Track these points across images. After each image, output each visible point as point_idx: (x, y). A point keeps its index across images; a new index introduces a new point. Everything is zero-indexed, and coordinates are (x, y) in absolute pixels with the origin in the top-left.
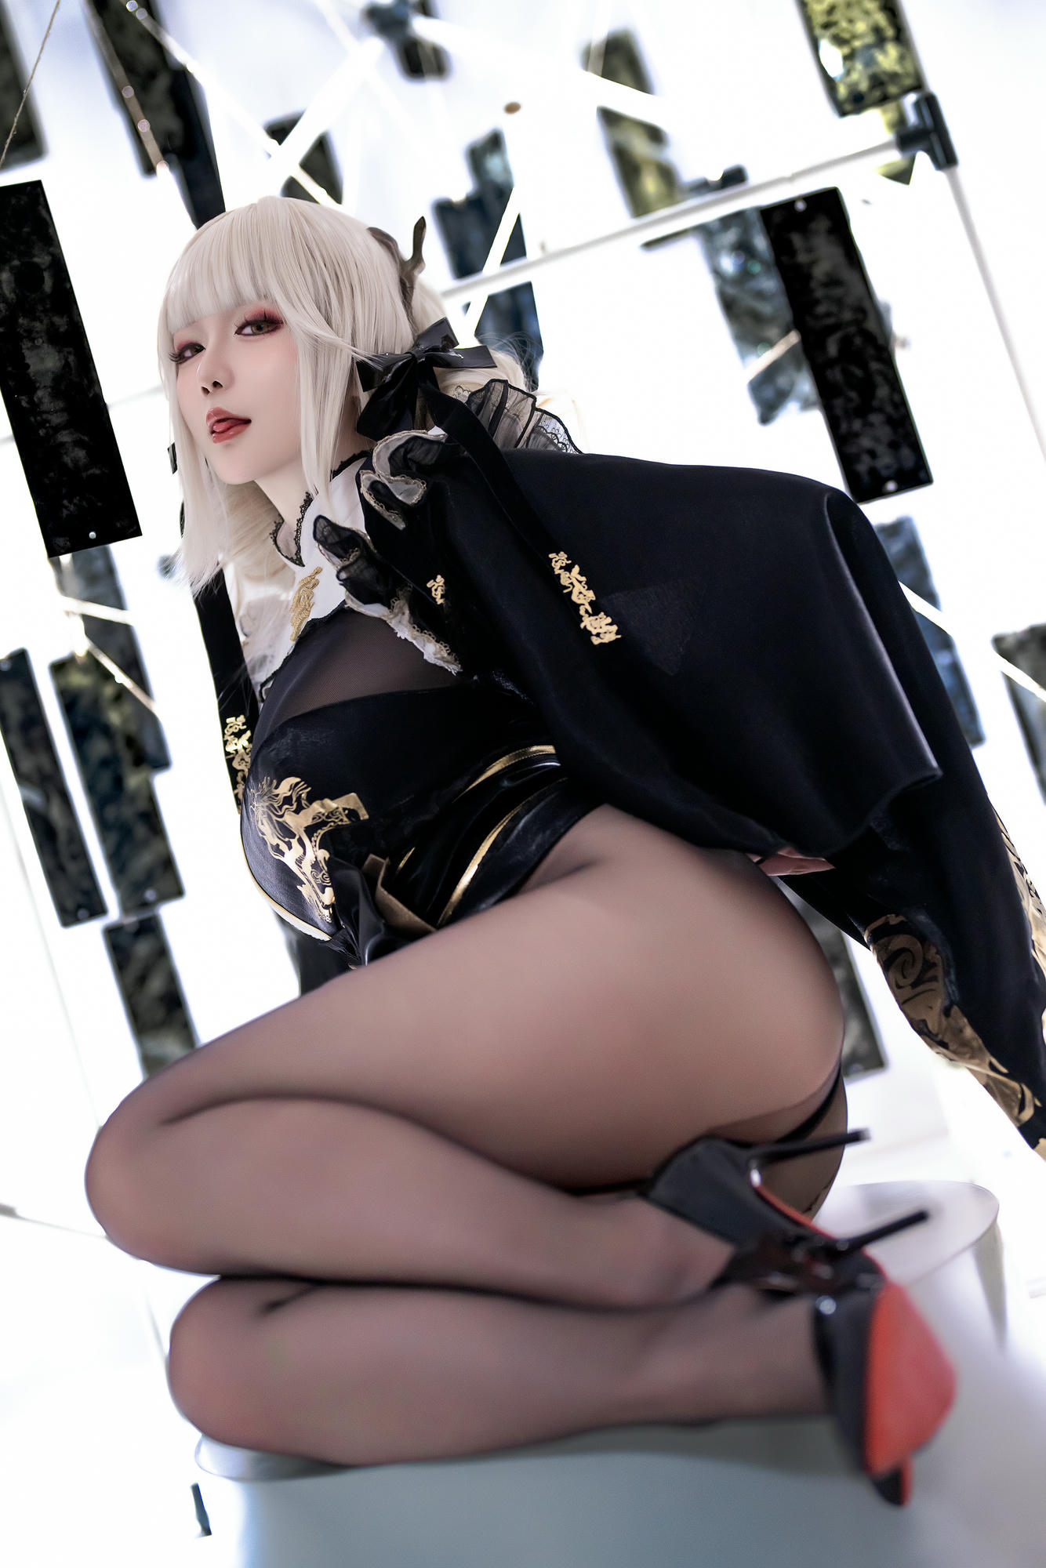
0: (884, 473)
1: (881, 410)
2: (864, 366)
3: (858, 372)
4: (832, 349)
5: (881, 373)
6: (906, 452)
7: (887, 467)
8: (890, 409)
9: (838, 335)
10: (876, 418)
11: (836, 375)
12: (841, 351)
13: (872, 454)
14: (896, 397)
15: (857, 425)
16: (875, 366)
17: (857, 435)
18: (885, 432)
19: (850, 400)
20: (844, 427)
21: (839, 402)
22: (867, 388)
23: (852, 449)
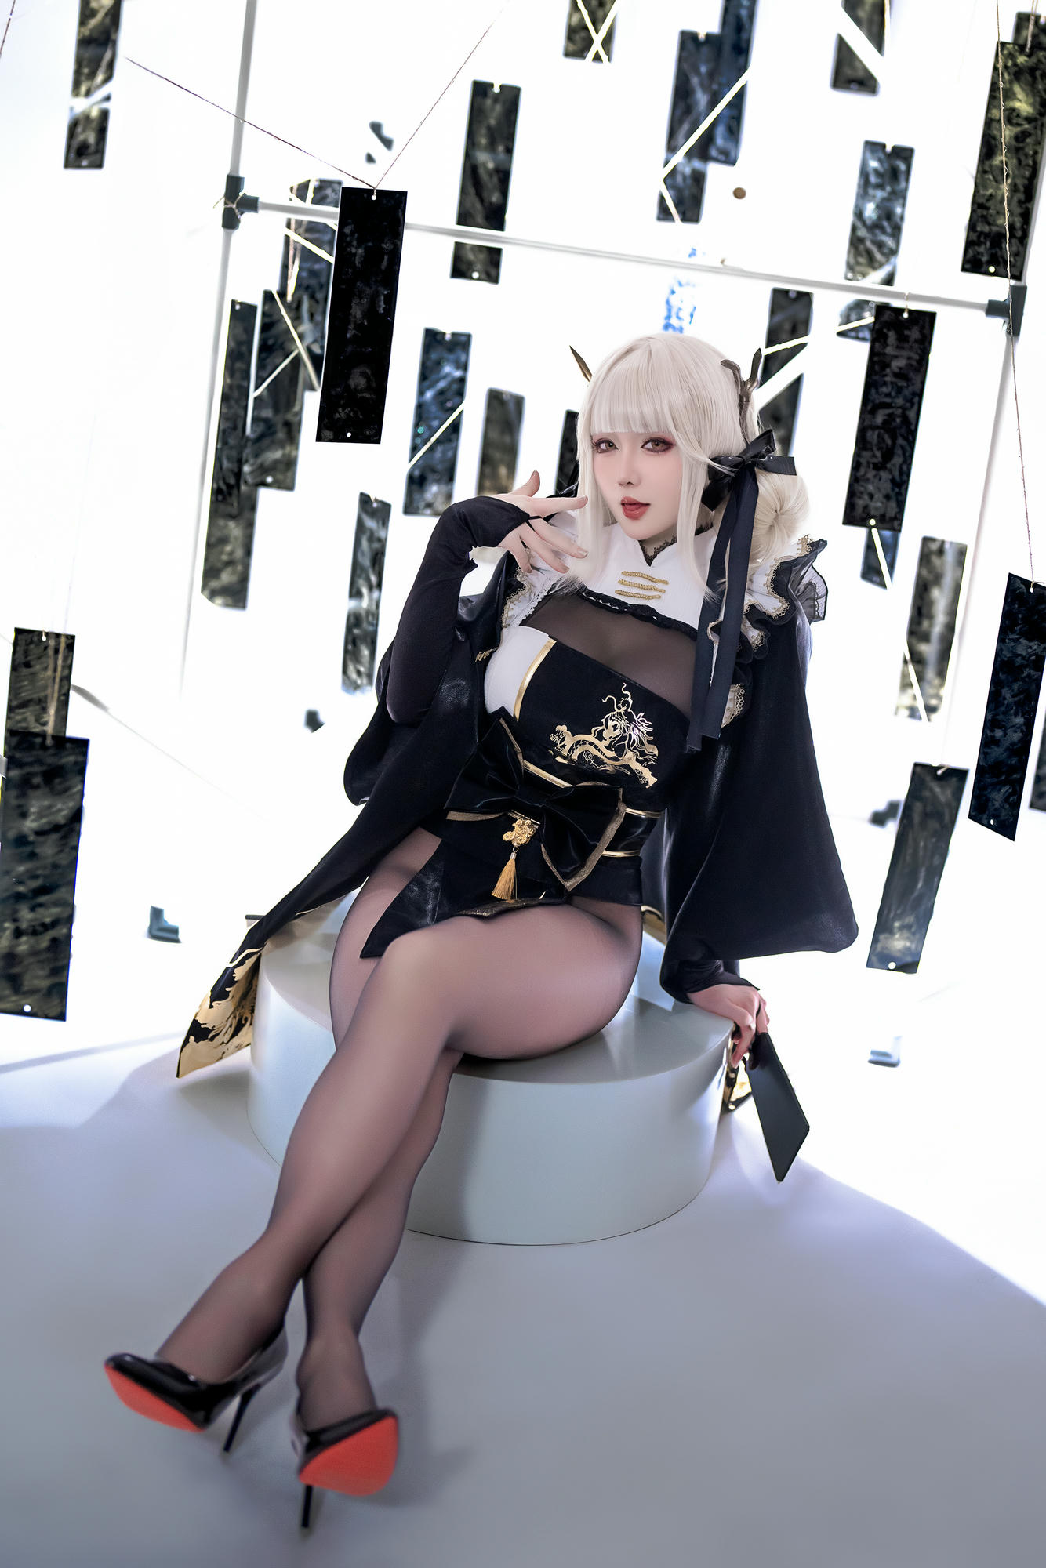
0: (873, 513)
1: (890, 471)
2: (894, 439)
3: (889, 442)
4: (879, 419)
5: (902, 447)
6: (893, 504)
7: (877, 509)
8: (896, 474)
9: (888, 411)
10: (884, 475)
11: (873, 436)
12: (885, 422)
13: (871, 496)
14: (905, 468)
15: (871, 474)
16: (900, 441)
17: (868, 480)
18: (887, 487)
19: (874, 456)
20: (862, 471)
21: (866, 454)
22: (888, 455)
23: (859, 488)
